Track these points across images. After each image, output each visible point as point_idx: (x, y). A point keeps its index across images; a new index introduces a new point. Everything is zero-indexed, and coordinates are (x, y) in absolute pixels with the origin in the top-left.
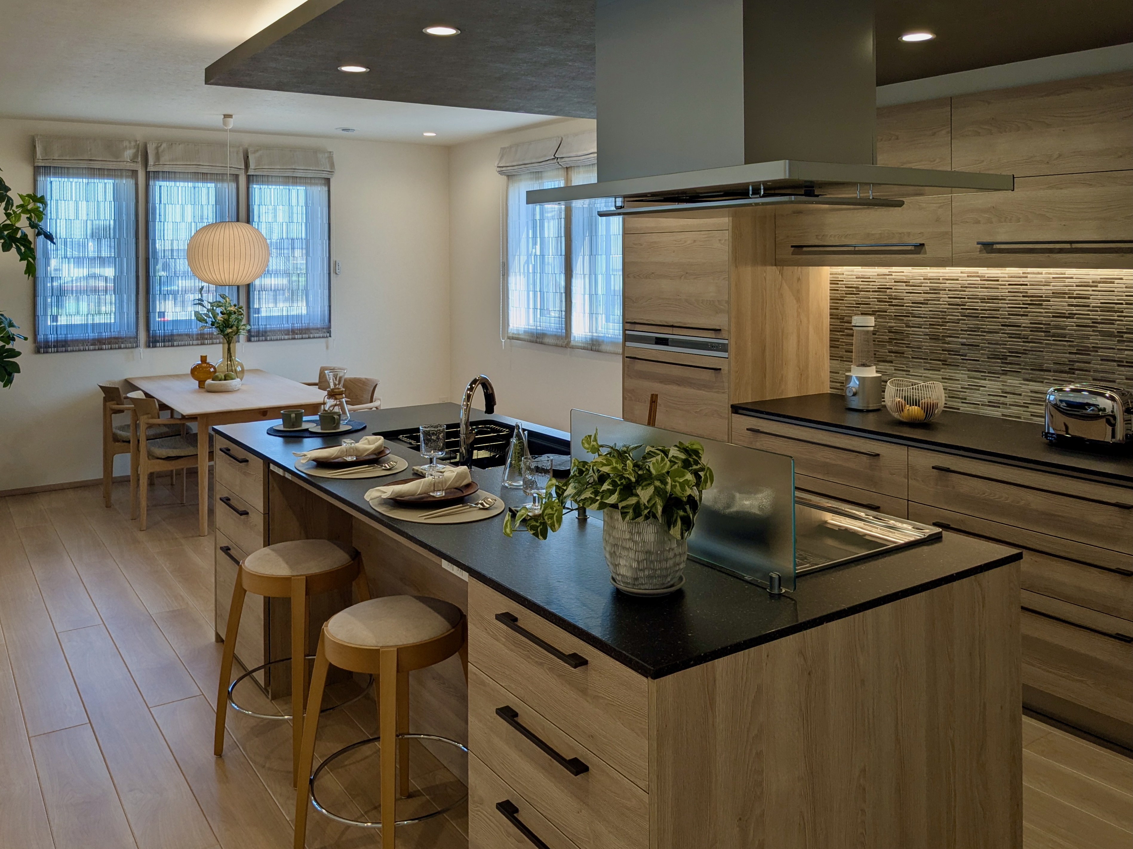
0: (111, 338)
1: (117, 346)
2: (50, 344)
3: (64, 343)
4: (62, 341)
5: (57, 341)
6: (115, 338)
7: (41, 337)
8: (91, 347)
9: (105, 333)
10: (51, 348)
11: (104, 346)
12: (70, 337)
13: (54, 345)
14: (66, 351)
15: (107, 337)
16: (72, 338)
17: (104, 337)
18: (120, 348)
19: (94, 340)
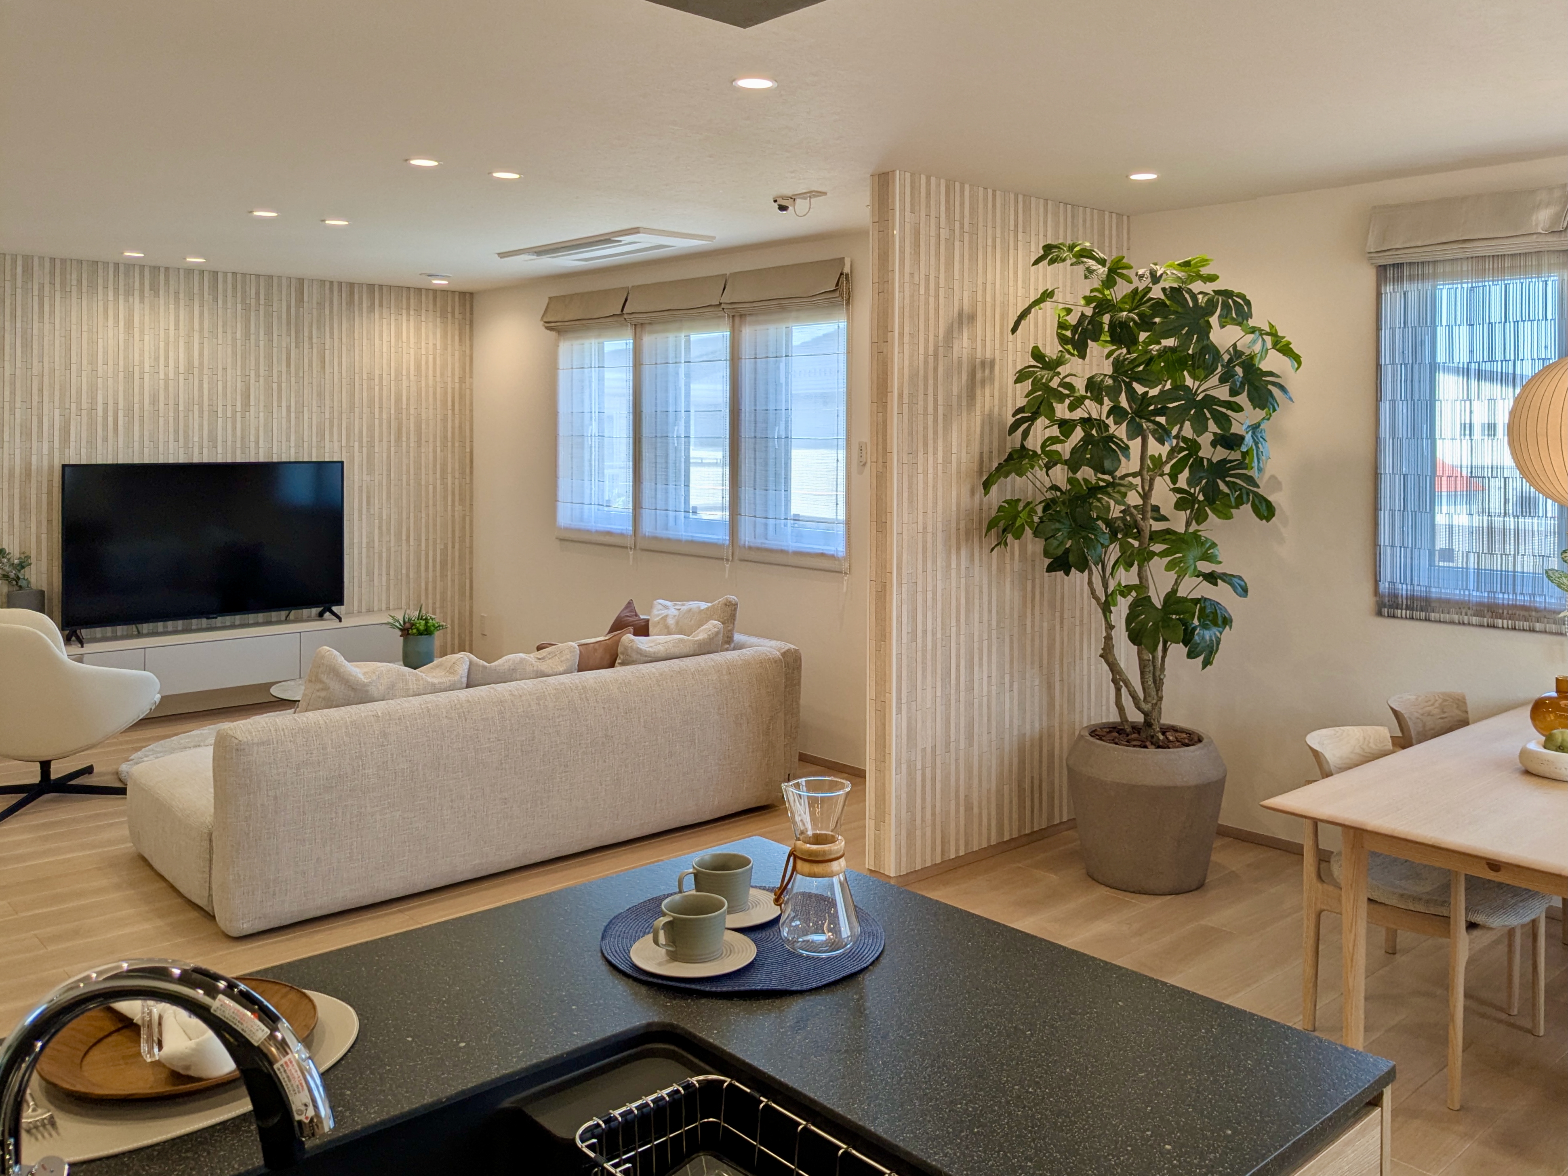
0: (1515, 607)
1: (1526, 625)
2: (1400, 600)
3: (1423, 604)
4: (1420, 599)
5: (1412, 598)
6: (1524, 608)
7: (1384, 587)
8: (1475, 620)
9: (1504, 593)
10: (1402, 609)
11: (1500, 621)
12: (1435, 592)
13: (1407, 605)
14: (1427, 620)
15: (1506, 602)
16: (1438, 596)
17: (1501, 602)
18: (1532, 630)
19: (1480, 604)
